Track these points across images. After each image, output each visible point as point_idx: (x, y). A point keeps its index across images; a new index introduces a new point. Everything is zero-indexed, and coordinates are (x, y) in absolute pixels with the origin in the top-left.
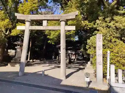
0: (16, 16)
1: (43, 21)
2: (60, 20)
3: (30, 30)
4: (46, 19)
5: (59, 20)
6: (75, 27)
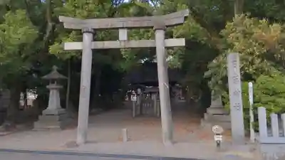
0: (62, 23)
1: (120, 30)
5: (152, 27)
6: (184, 39)
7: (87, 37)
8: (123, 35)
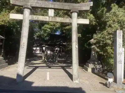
1: (49, 10)
2: (71, 11)
3: (30, 20)
4: (53, 7)
7: (27, 12)
8: (51, 13)
